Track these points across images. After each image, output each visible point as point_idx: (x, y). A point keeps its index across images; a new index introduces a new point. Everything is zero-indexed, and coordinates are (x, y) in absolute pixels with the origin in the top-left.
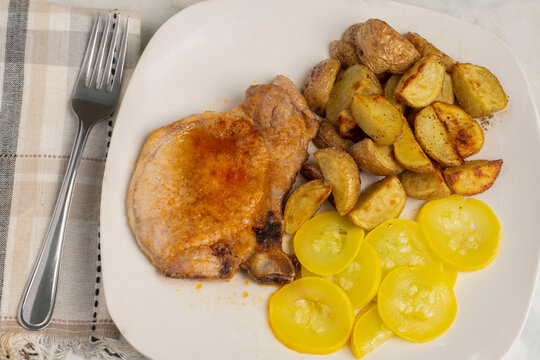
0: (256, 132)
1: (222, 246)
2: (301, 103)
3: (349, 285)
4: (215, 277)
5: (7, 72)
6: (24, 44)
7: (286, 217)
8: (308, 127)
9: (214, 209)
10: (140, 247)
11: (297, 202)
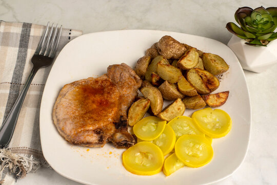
0: (113, 84)
1: (99, 130)
2: (133, 73)
3: (161, 144)
4: (96, 143)
5: (20, 52)
6: (28, 41)
7: (129, 118)
8: (137, 82)
9: (94, 116)
10: (59, 133)
11: (134, 109)
